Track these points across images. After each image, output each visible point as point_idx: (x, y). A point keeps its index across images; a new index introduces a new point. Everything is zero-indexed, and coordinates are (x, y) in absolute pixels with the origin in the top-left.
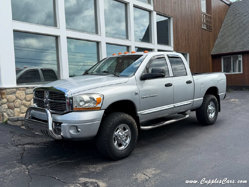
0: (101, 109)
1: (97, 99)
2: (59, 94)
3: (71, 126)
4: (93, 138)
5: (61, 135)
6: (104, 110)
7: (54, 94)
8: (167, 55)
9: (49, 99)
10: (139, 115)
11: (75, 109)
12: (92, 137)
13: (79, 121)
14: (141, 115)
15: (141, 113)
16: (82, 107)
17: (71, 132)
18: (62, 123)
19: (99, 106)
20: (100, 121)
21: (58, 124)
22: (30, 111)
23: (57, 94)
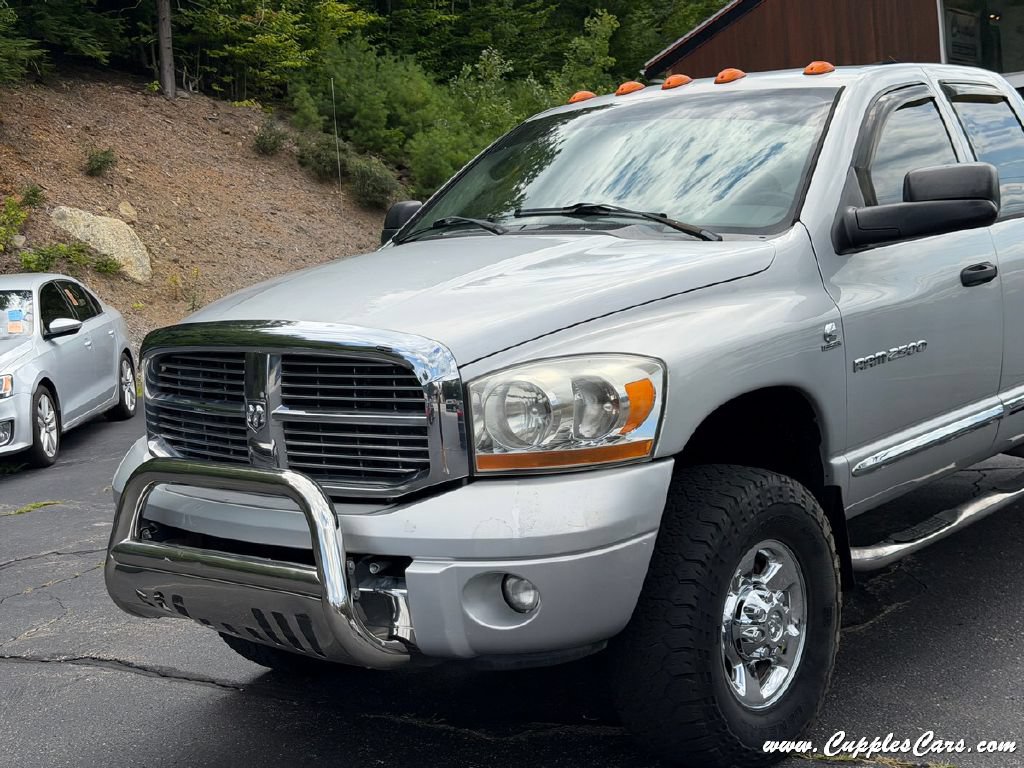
0: (655, 455)
1: (628, 387)
2: (361, 370)
3: (471, 575)
4: (605, 645)
5: (402, 640)
6: (673, 461)
7: (323, 370)
8: (944, 86)
9: (287, 403)
10: (840, 480)
11: (486, 461)
12: (601, 642)
13: (529, 539)
14: (853, 475)
15: (850, 465)
16: (534, 449)
17: (472, 616)
18: (407, 561)
19: (642, 434)
20: (653, 535)
21: (372, 570)
22: (151, 488)
23: (349, 370)
